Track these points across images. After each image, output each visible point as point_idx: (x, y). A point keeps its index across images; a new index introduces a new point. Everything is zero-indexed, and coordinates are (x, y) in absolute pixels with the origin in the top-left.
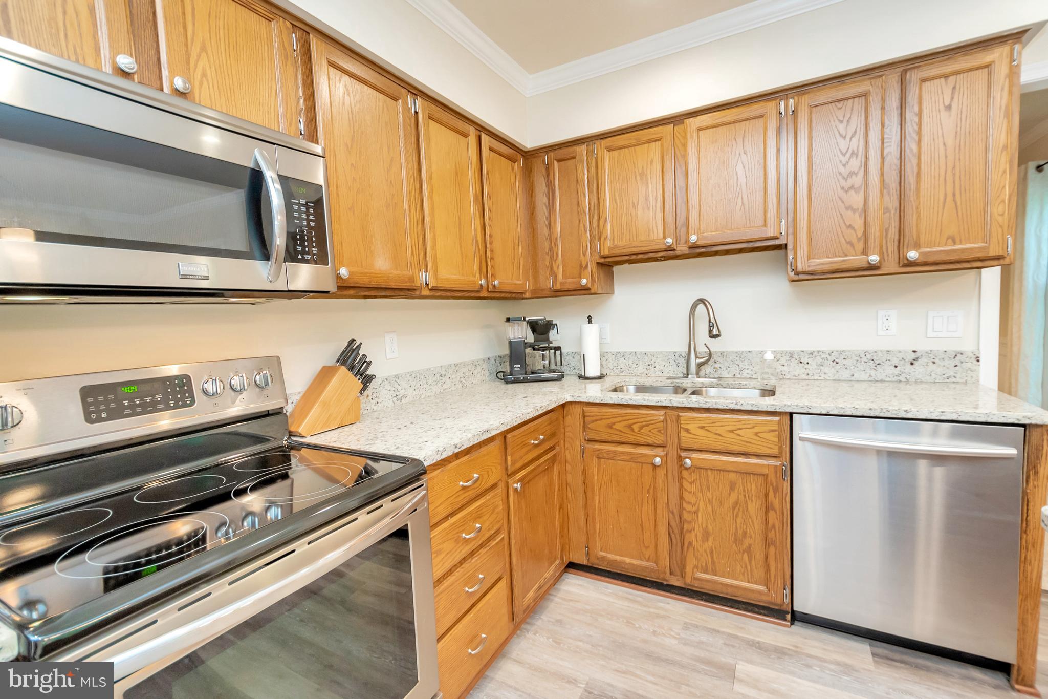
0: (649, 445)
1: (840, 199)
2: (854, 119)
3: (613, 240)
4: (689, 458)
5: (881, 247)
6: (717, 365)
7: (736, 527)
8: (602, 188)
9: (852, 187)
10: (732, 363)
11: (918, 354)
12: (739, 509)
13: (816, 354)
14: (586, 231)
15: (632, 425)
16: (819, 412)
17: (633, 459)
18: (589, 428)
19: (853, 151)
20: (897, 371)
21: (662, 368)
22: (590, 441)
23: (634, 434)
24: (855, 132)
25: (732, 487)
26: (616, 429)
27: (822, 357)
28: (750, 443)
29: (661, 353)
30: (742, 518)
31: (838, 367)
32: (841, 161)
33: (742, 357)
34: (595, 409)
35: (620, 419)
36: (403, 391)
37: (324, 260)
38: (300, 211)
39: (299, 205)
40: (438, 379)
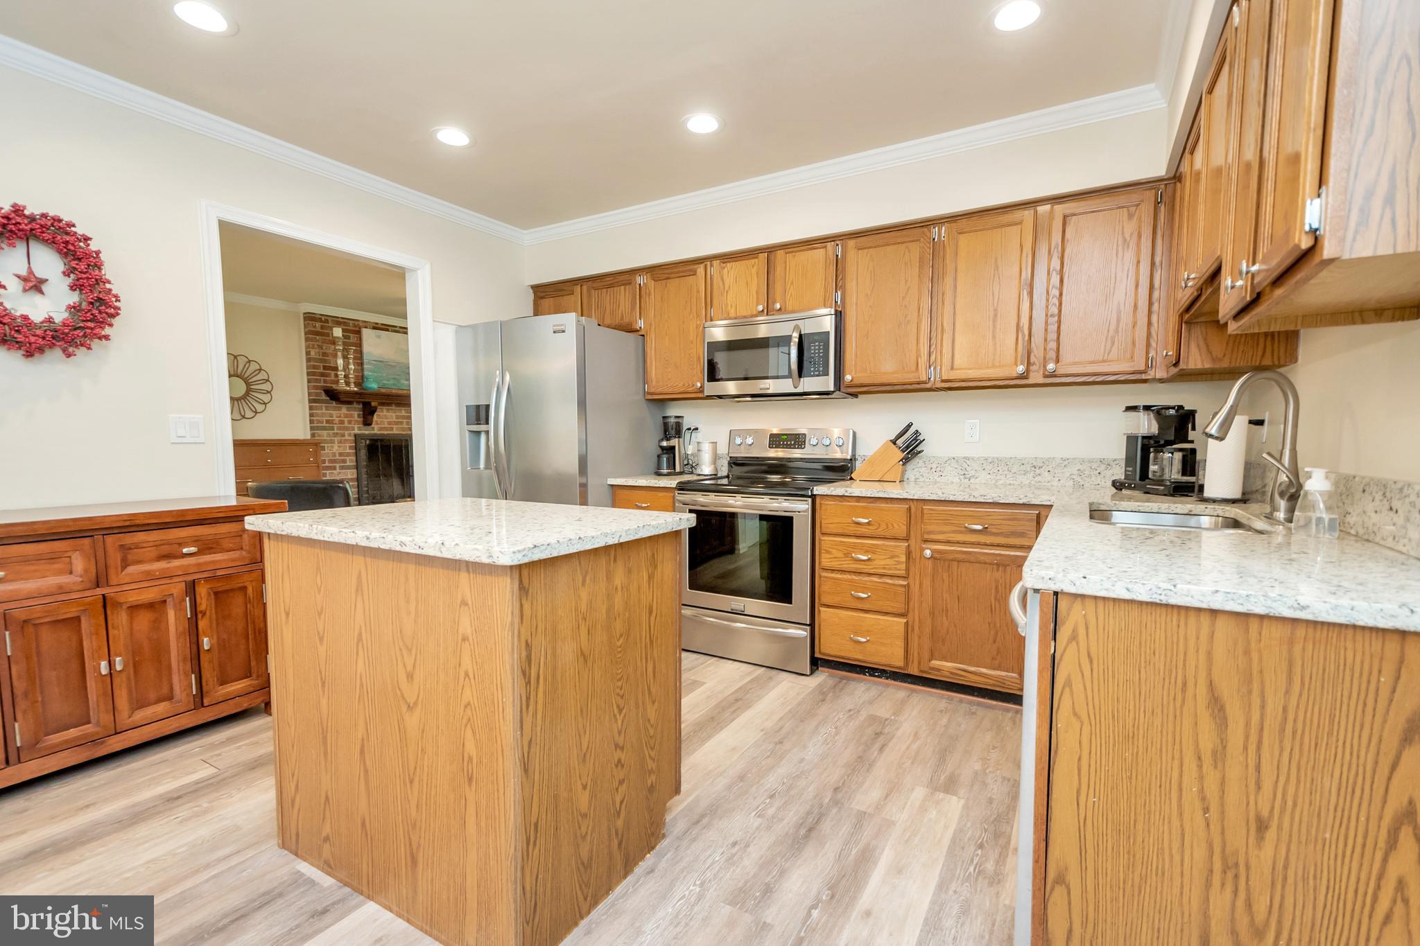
36: (973, 472)
37: (826, 374)
38: (815, 350)
39: (815, 346)
40: (1028, 469)
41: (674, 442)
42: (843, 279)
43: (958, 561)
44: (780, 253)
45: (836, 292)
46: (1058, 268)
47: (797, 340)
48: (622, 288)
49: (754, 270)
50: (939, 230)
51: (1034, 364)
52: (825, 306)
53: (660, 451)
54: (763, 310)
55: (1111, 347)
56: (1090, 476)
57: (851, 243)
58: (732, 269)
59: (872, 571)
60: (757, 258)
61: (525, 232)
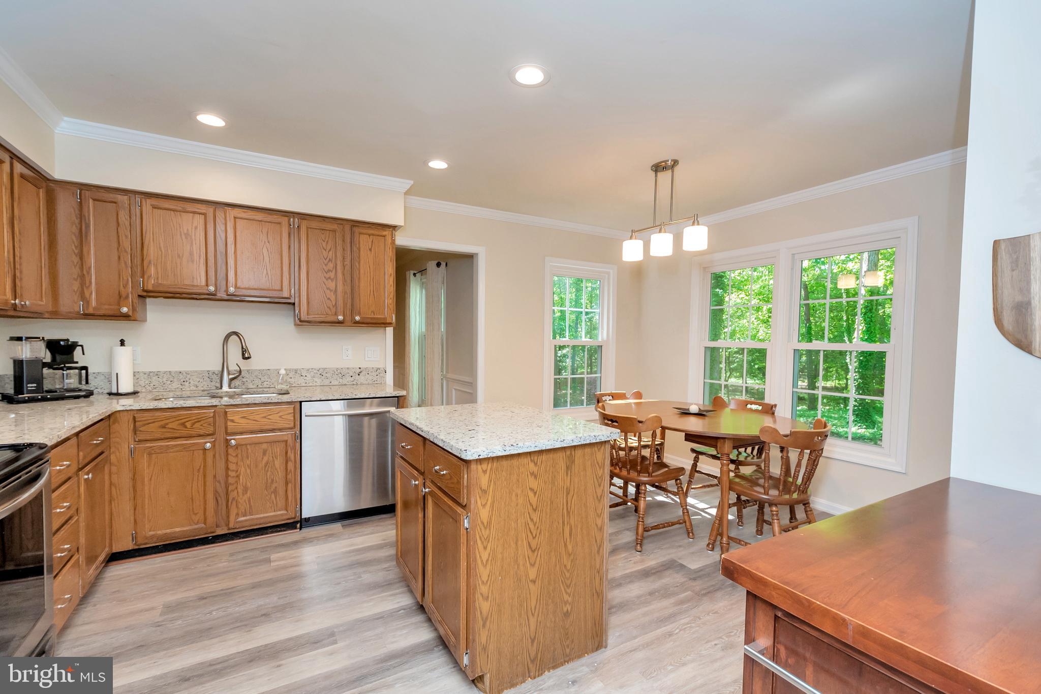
0: (200, 436)
1: (324, 282)
2: (330, 242)
3: (158, 278)
4: (234, 439)
5: (344, 312)
6: (244, 380)
7: (267, 478)
8: (147, 236)
9: (330, 278)
10: (255, 377)
11: (361, 369)
12: (269, 466)
13: (311, 370)
14: (126, 266)
15: (185, 422)
16: (316, 400)
17: (185, 448)
18: (140, 431)
19: (330, 259)
20: (352, 379)
21: (196, 383)
22: (140, 441)
23: (187, 429)
24: (331, 249)
25: (265, 452)
26: (169, 428)
27: (314, 372)
28: (276, 423)
29: (196, 371)
30: (271, 471)
31: (323, 377)
32: (324, 263)
33: (263, 373)
34: (146, 414)
35: (174, 419)
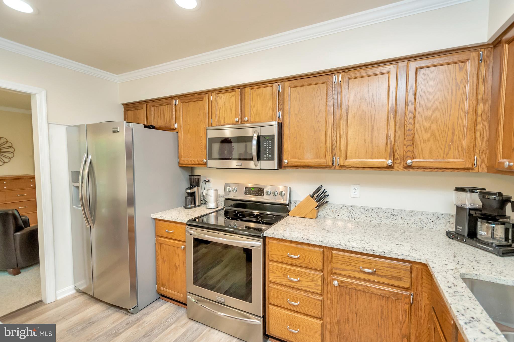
36: (357, 215)
37: (273, 159)
38: (266, 145)
39: (266, 143)
40: (389, 216)
41: (195, 189)
42: (283, 104)
43: (356, 290)
44: (247, 89)
45: (279, 112)
46: (413, 100)
47: (256, 138)
48: (166, 106)
49: (234, 98)
50: (337, 77)
51: (397, 159)
52: (272, 120)
53: (187, 195)
54: (238, 121)
55: (449, 151)
56: (426, 223)
57: (287, 84)
58: (224, 97)
59: (300, 288)
60: (235, 91)
61: (117, 76)
